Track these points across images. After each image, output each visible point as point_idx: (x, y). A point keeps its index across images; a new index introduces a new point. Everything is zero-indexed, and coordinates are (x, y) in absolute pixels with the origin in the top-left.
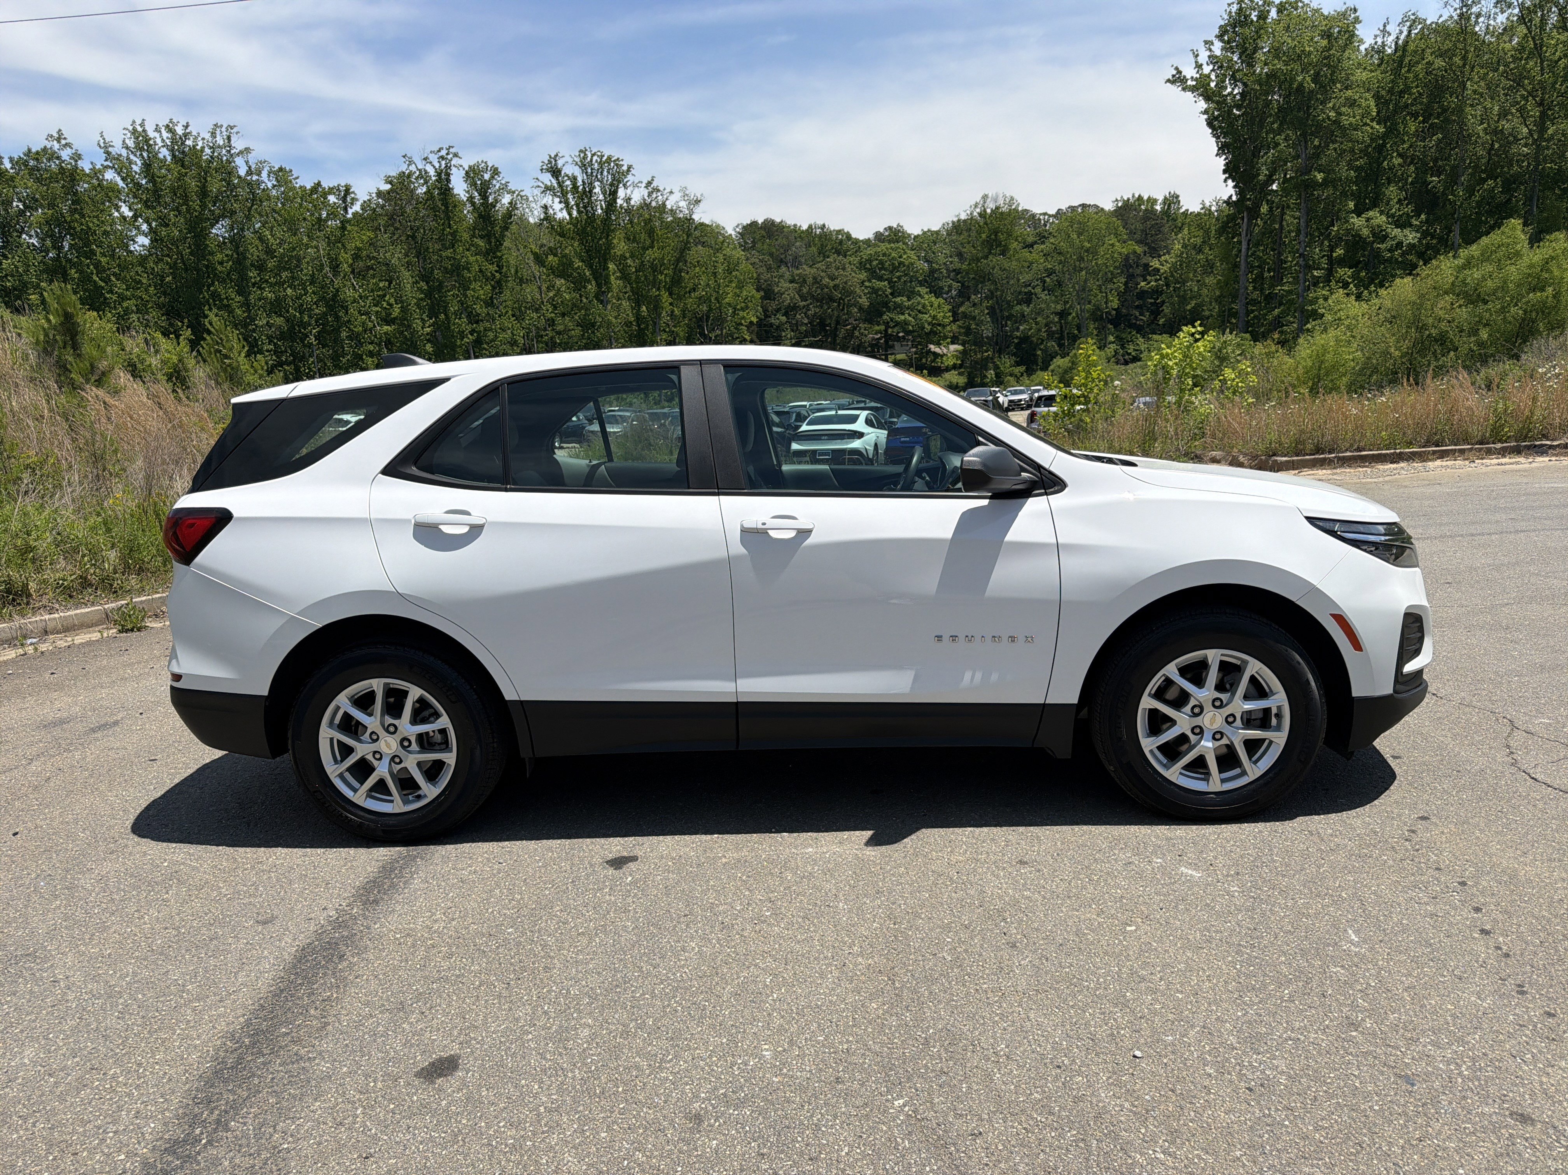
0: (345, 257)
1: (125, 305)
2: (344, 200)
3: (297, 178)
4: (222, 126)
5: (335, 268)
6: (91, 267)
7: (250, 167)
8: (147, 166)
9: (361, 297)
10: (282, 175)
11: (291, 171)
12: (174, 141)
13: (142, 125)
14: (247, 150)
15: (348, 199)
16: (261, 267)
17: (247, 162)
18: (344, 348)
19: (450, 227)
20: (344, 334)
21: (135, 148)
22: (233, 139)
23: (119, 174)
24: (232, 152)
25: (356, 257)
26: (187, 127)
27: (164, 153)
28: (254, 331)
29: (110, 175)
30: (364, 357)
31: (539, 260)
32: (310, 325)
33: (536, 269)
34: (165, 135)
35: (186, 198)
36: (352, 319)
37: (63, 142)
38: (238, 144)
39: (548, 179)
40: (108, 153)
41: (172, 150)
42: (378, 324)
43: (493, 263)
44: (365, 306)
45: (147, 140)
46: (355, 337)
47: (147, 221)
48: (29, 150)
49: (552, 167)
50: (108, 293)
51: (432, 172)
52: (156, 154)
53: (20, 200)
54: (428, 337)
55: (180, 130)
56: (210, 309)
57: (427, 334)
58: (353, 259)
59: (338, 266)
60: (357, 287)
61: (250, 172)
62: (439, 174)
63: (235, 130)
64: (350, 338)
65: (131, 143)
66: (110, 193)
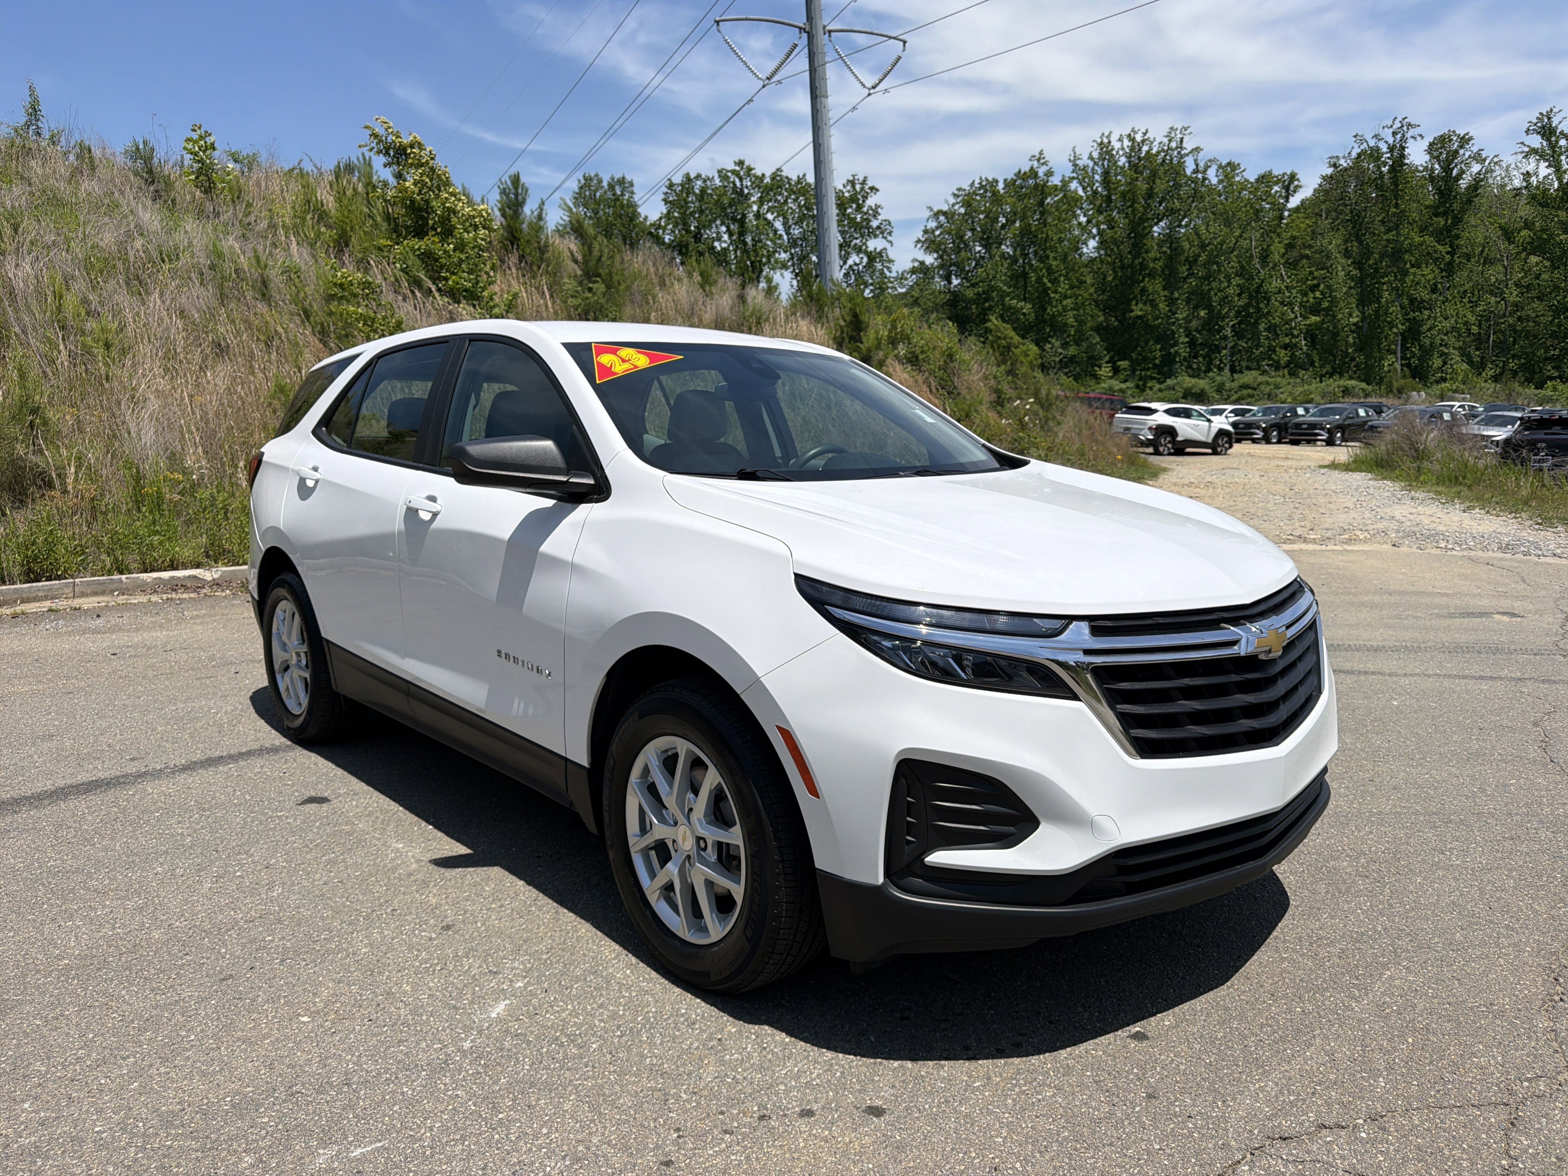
0: (1277, 248)
1: (1065, 303)
2: (1287, 188)
3: (1244, 171)
4: (1177, 129)
5: (1265, 257)
6: (1044, 271)
7: (1197, 165)
8: (1106, 174)
9: (1287, 287)
10: (1230, 169)
11: (1239, 165)
12: (1132, 148)
13: (1108, 137)
14: (1197, 150)
15: (1292, 188)
16: (1192, 262)
17: (1196, 161)
18: (1259, 339)
19: (1397, 206)
20: (1262, 327)
21: (1099, 158)
22: (1185, 140)
23: (1081, 184)
24: (1183, 152)
25: (1290, 246)
26: (1145, 134)
27: (1123, 161)
28: (1174, 323)
29: (1074, 185)
30: (1277, 349)
31: (1508, 234)
32: (1228, 317)
33: (1503, 245)
34: (1127, 143)
35: (1134, 201)
36: (1273, 311)
37: (1042, 161)
38: (1188, 145)
39: (1536, 141)
40: (1075, 165)
41: (1129, 157)
42: (1301, 314)
43: (1446, 244)
44: (1289, 297)
45: (1109, 152)
46: (1271, 328)
47: (1098, 226)
48: (1020, 172)
49: (1543, 127)
50: (1053, 292)
51: (1384, 148)
52: (1116, 162)
53: (1004, 216)
54: (1353, 328)
55: (1139, 138)
56: (1137, 304)
57: (1354, 324)
58: (1286, 249)
59: (1267, 256)
60: (1285, 277)
61: (1196, 171)
62: (1391, 149)
63: (1188, 131)
64: (1268, 329)
65: (1096, 155)
66: (1071, 202)
